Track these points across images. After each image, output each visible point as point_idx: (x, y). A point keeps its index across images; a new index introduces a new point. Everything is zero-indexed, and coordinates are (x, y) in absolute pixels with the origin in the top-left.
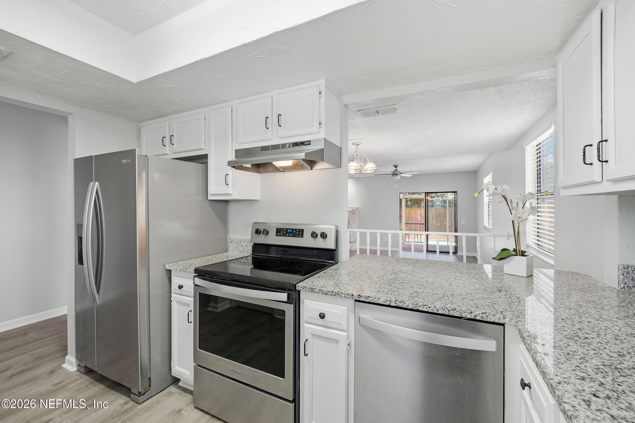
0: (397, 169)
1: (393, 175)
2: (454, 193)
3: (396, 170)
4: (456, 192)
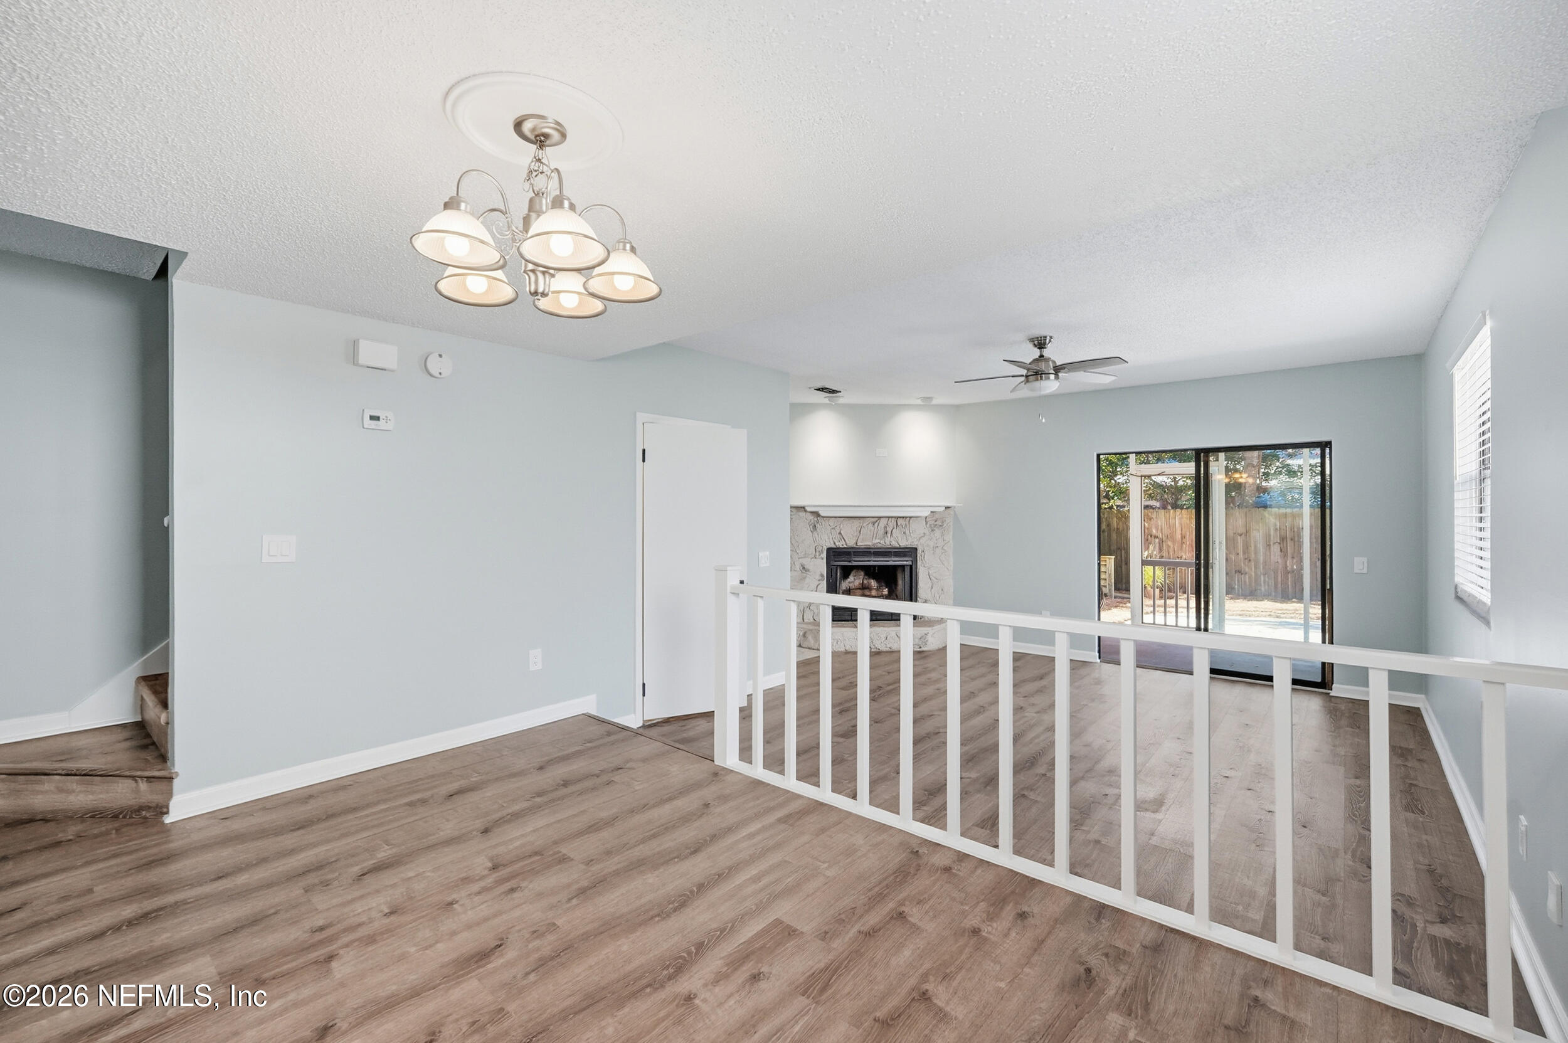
0: (1044, 354)
1: (1027, 376)
2: (1318, 451)
3: (1041, 356)
4: (1328, 444)
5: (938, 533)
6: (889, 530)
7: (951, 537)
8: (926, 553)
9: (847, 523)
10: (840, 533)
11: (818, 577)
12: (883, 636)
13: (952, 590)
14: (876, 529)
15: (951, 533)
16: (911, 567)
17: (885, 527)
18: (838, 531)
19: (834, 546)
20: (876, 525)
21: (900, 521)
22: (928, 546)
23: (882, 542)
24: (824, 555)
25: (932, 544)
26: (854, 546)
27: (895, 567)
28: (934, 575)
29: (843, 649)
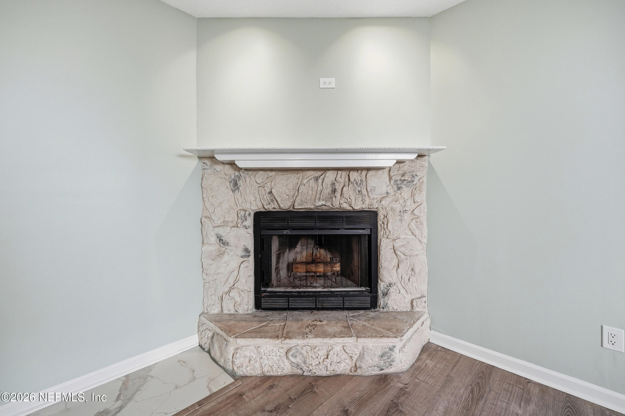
5: (406, 192)
6: (338, 187)
7: (424, 198)
8: (390, 220)
9: (280, 178)
10: (271, 192)
11: (240, 252)
12: (323, 353)
13: (426, 269)
14: (320, 188)
15: (424, 193)
16: (370, 236)
17: (333, 184)
18: (268, 191)
19: (263, 210)
20: (320, 181)
21: (354, 176)
22: (392, 209)
23: (328, 204)
24: (250, 222)
25: (398, 207)
26: (291, 209)
27: (349, 237)
28: (402, 249)
29: (258, 372)
